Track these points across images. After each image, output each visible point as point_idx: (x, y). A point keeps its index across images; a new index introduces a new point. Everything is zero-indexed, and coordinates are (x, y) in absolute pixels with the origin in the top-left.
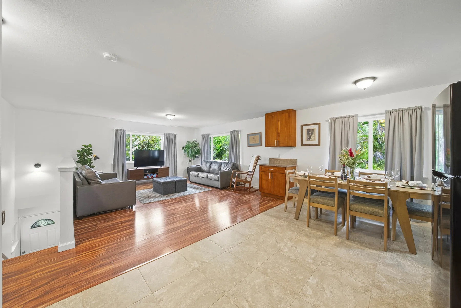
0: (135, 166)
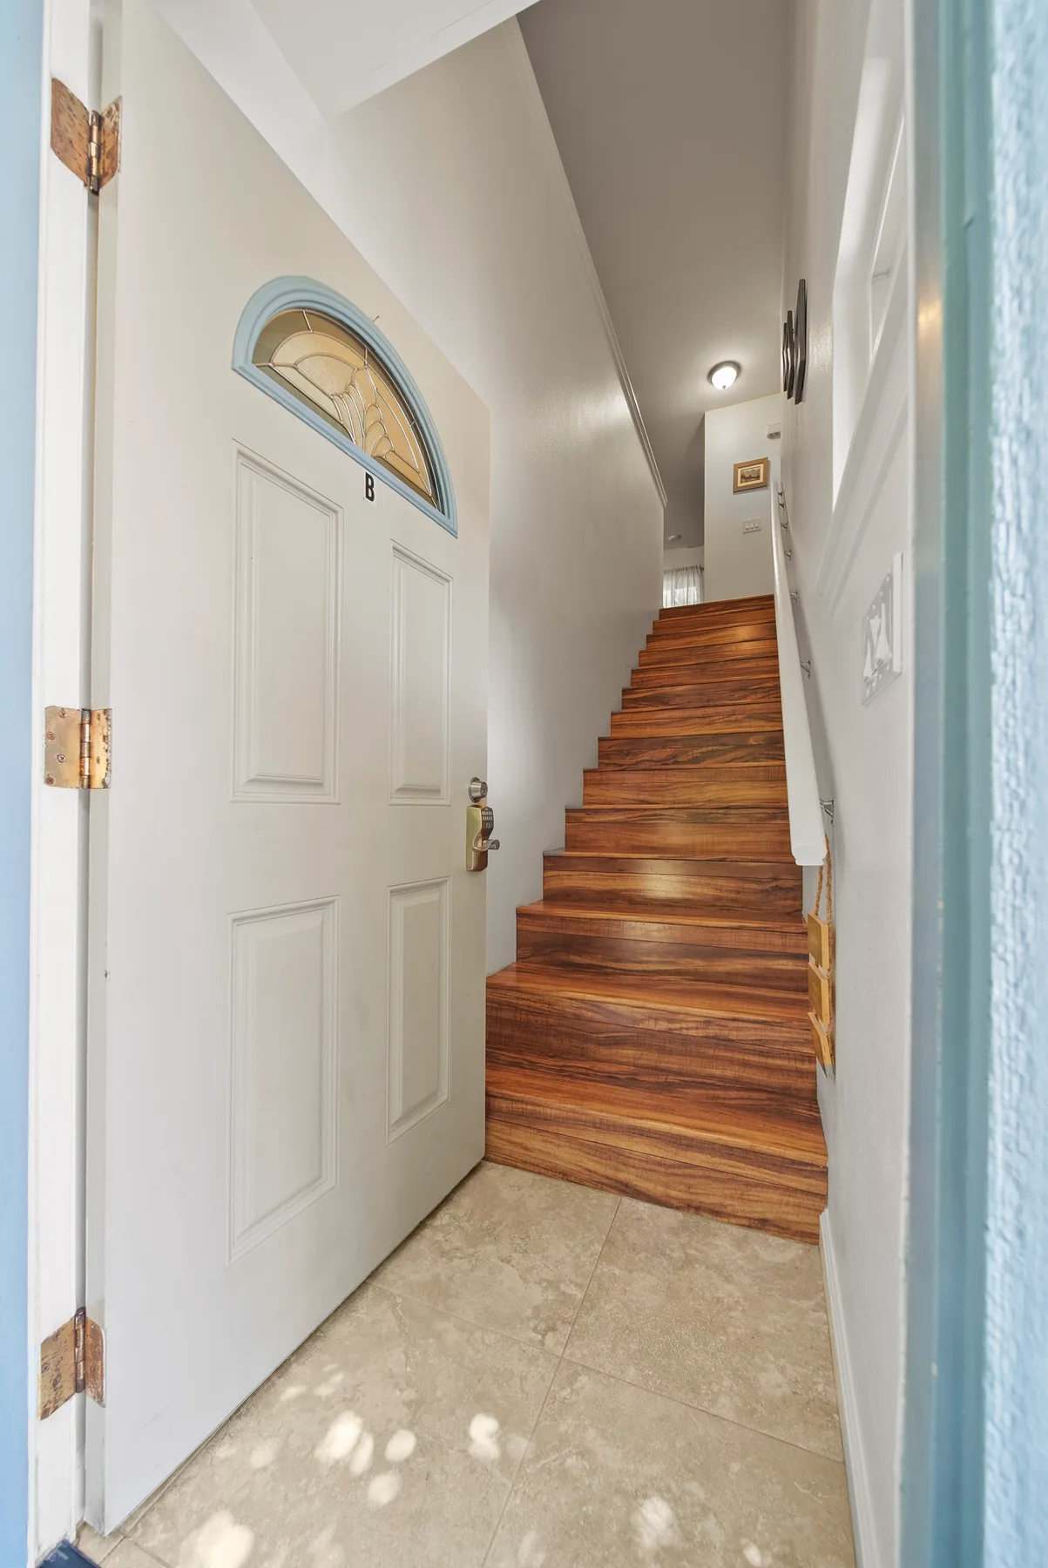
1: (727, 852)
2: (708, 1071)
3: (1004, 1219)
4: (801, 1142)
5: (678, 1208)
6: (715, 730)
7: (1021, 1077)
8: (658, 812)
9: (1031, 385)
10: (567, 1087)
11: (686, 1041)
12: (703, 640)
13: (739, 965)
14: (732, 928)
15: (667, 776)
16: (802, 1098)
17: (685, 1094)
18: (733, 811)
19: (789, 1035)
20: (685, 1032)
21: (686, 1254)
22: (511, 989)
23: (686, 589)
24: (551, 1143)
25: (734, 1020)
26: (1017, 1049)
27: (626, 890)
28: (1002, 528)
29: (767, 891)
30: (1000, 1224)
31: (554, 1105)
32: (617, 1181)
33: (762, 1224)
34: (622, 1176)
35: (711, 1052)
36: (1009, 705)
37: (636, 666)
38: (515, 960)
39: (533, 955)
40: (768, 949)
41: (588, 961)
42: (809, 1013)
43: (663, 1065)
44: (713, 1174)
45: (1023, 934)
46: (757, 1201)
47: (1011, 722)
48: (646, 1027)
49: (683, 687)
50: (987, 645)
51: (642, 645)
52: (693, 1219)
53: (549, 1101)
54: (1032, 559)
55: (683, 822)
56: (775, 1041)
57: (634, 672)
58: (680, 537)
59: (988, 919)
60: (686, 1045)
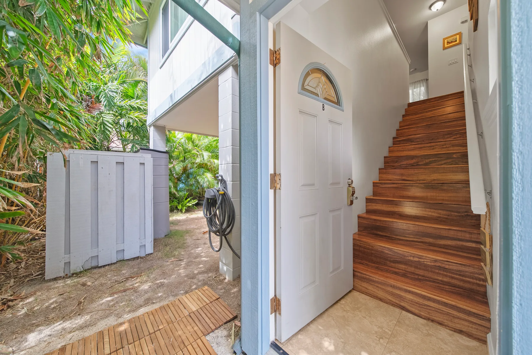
1: (443, 200)
2: (436, 277)
3: (516, 301)
4: (478, 308)
5: (424, 319)
6: (436, 152)
7: (521, 275)
8: (411, 184)
9: (522, 143)
10: (380, 273)
11: (426, 266)
12: (429, 114)
13: (449, 242)
14: (446, 229)
15: (414, 170)
16: (480, 294)
17: (426, 283)
18: (445, 185)
19: (472, 270)
20: (425, 263)
21: (429, 333)
22: (358, 240)
23: (419, 89)
24: (376, 289)
25: (447, 261)
26: (520, 269)
27: (398, 211)
28: (515, 170)
29: (462, 216)
30: (516, 302)
31: (376, 277)
32: (400, 305)
33: (460, 332)
34: (402, 304)
35: (437, 271)
36: (517, 204)
37: (398, 128)
38: (357, 231)
39: (364, 230)
40: (463, 238)
41: (384, 234)
42: (481, 263)
43: (417, 273)
44: (438, 311)
45: (521, 248)
46: (458, 323)
47: (517, 207)
48: (410, 259)
49: (420, 135)
50: (512, 192)
51: (400, 119)
52: (431, 324)
53: (375, 276)
54: (523, 177)
55: (422, 188)
56: (466, 272)
57: (397, 130)
58: (416, 69)
59: (512, 244)
60: (426, 267)
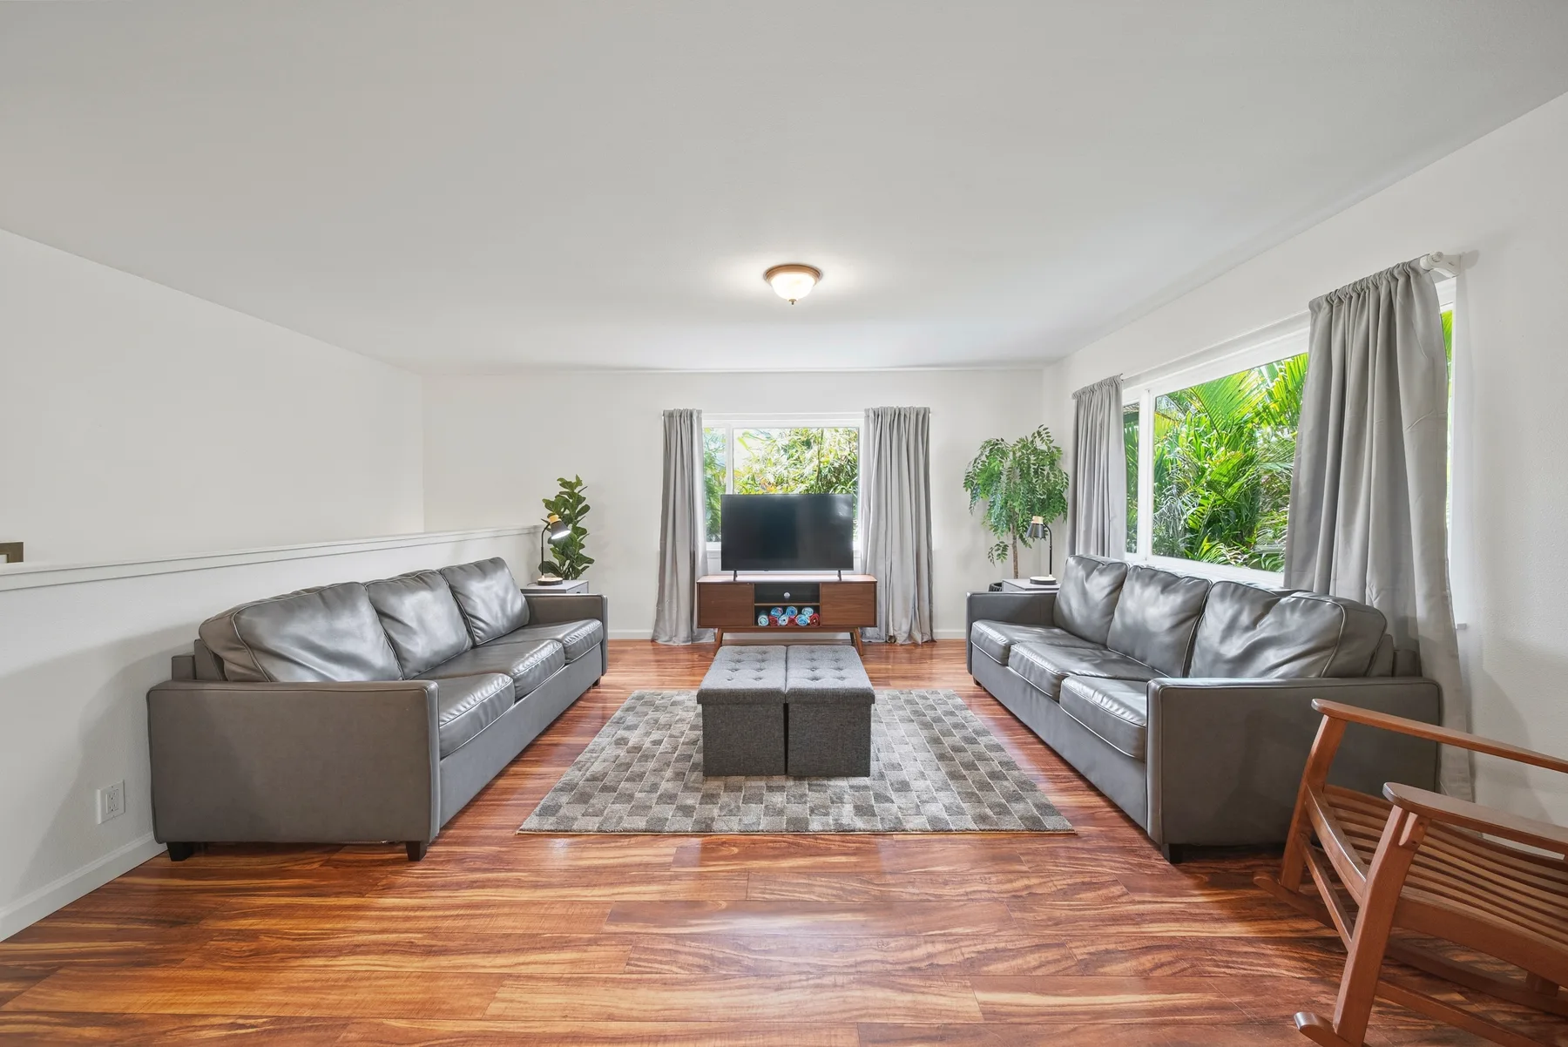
0: (725, 567)
